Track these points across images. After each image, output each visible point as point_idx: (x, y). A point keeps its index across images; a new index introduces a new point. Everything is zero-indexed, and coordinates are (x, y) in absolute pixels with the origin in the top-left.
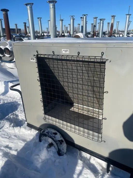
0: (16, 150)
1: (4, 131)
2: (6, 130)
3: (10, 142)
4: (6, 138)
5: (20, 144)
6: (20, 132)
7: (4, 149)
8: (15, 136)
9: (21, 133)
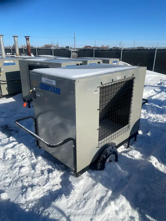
0: (107, 191)
5: (99, 188)
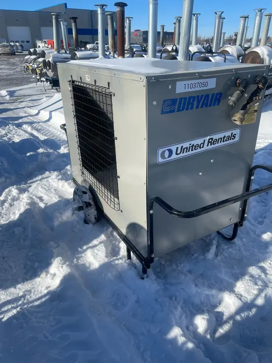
1: (48, 181)
2: (50, 181)
3: (45, 194)
4: (45, 189)
5: (54, 199)
6: (63, 187)
7: (35, 199)
8: (55, 190)
9: (64, 189)
